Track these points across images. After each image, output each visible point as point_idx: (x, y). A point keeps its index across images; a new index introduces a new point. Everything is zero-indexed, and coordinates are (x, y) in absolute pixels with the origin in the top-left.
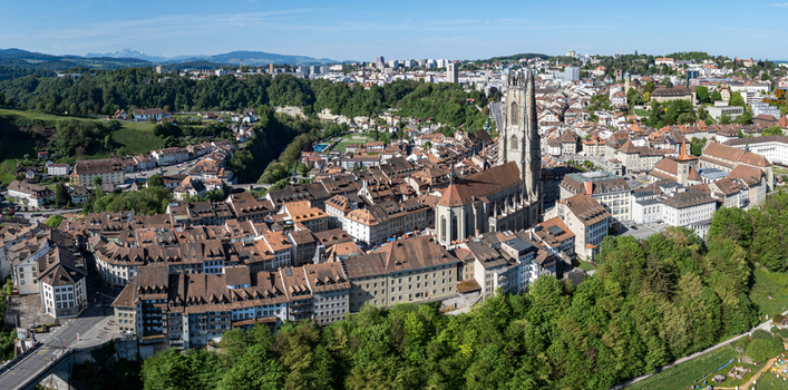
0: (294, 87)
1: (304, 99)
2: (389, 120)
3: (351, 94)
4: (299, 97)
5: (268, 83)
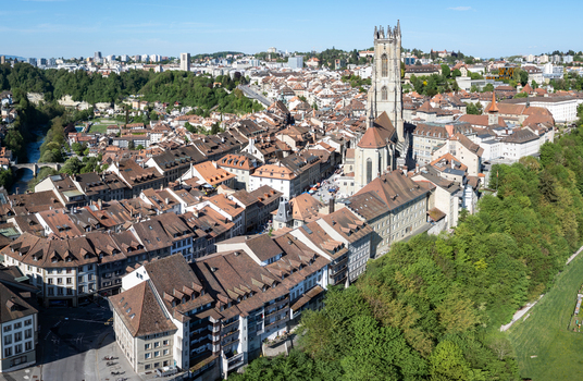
0: (33, 76)
1: (44, 86)
2: (135, 105)
3: (91, 81)
4: (39, 84)
5: (8, 71)
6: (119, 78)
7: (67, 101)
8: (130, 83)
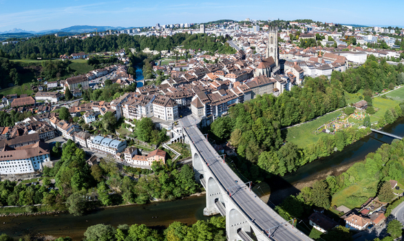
0: (130, 40)
1: (135, 45)
2: (180, 51)
3: (158, 40)
4: (133, 44)
5: (116, 39)
6: (171, 38)
7: (147, 51)
8: (177, 40)
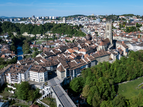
0: (12, 26)
1: (16, 30)
2: (49, 34)
3: (34, 27)
4: (14, 29)
6: (43, 26)
7: (26, 34)
8: (47, 27)
